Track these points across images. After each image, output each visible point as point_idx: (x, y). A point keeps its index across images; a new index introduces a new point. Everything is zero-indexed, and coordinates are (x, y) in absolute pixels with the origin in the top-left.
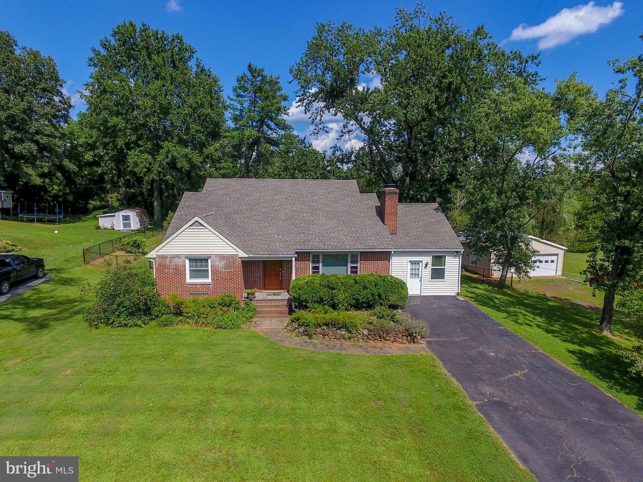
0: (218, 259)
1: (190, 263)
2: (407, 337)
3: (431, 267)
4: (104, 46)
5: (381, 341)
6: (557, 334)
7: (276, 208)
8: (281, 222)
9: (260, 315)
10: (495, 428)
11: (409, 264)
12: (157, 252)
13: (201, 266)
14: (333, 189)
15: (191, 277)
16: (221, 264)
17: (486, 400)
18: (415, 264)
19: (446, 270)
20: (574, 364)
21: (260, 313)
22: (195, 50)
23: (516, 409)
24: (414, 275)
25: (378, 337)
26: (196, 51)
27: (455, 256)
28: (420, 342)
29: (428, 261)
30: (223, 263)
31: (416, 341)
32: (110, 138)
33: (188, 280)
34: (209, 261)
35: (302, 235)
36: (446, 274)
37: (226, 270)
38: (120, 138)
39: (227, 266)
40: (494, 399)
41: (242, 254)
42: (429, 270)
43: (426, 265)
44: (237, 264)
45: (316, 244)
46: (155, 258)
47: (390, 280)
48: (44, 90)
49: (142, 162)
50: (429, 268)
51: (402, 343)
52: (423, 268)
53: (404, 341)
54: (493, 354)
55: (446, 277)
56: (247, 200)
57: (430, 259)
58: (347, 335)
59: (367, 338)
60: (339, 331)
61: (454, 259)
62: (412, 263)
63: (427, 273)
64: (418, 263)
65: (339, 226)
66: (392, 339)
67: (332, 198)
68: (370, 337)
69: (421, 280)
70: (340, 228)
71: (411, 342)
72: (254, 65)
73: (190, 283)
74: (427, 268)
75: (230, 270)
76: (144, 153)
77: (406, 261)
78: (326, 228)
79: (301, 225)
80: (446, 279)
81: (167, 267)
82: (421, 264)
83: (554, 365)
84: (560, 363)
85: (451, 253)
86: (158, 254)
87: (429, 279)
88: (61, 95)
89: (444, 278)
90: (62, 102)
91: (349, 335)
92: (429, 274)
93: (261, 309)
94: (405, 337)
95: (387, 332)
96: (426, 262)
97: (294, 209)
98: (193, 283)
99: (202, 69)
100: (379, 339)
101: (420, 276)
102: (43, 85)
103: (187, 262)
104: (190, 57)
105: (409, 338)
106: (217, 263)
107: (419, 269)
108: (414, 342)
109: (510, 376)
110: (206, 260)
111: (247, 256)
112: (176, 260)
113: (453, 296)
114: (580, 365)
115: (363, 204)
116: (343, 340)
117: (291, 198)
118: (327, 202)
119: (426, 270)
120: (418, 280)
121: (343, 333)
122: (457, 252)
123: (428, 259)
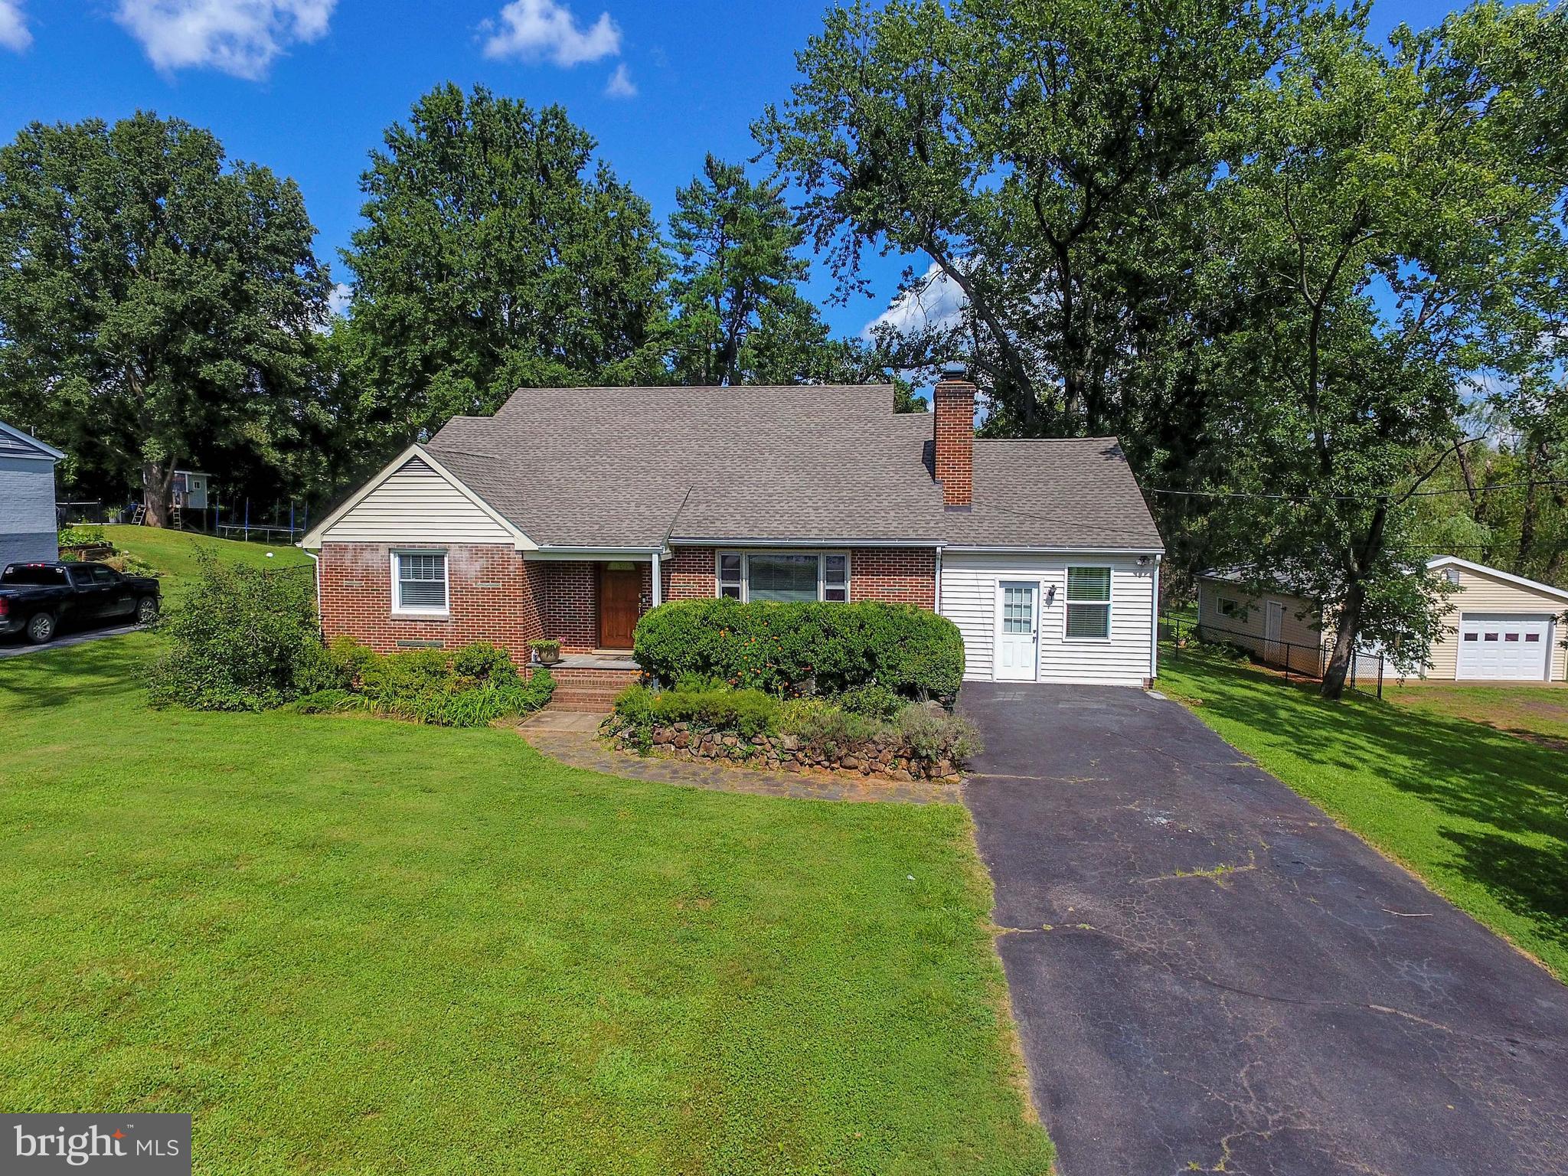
0: (466, 554)
1: (401, 563)
2: (909, 760)
3: (1066, 601)
4: (391, 142)
5: (833, 769)
6: (1437, 796)
7: (659, 447)
8: (659, 478)
9: (561, 705)
10: (1019, 1000)
11: (1001, 592)
12: (323, 534)
13: (428, 575)
14: (823, 407)
15: (405, 602)
16: (471, 569)
17: (1049, 928)
18: (1019, 591)
19: (1112, 611)
20: (1439, 864)
21: (562, 700)
22: (593, 142)
23: (1134, 958)
24: (1017, 622)
25: (822, 757)
26: (596, 144)
27: (1139, 571)
28: (950, 777)
29: (1057, 585)
30: (477, 566)
31: (933, 772)
32: (396, 347)
33: (397, 609)
34: (446, 559)
35: (702, 507)
36: (1111, 624)
37: (485, 585)
38: (413, 343)
39: (489, 574)
40: (1081, 926)
41: (524, 543)
42: (1060, 610)
43: (1051, 594)
44: (511, 568)
45: (731, 526)
46: (320, 550)
47: (910, 616)
48: (273, 249)
49: (456, 398)
50: (1060, 604)
51: (892, 778)
52: (1043, 603)
53: (898, 773)
54: (1164, 821)
55: (1111, 630)
56: (594, 430)
57: (1061, 578)
58: (741, 748)
59: (792, 759)
60: (718, 737)
61: (1137, 580)
62: (1010, 587)
63: (1053, 617)
64: (1027, 587)
65: (808, 487)
66: (864, 765)
67: (813, 425)
68: (800, 755)
69: (1036, 639)
70: (809, 492)
71: (919, 777)
72: (717, 159)
73: (399, 615)
74: (1054, 603)
75: (495, 585)
76: (462, 377)
77: (991, 583)
78: (771, 491)
79: (710, 484)
80: (1111, 637)
81: (349, 575)
82: (1035, 591)
83: (1362, 862)
84: (1389, 857)
85: (1125, 560)
86: (325, 539)
87: (1059, 635)
88: (311, 263)
89: (1105, 635)
90: (312, 278)
91: (745, 748)
92: (1059, 623)
93: (566, 690)
94: (904, 761)
95: (852, 744)
96: (1050, 585)
97: (707, 449)
98: (407, 616)
99: (611, 184)
100: (826, 764)
101: (1034, 627)
102: (271, 238)
103: (395, 562)
104: (582, 160)
105: (913, 763)
106: (463, 566)
107: (1030, 607)
108: (929, 777)
109: (1180, 874)
110: (440, 558)
111: (536, 548)
112: (367, 555)
113: (1135, 689)
114: (1464, 870)
115: (893, 437)
116: (728, 761)
117: (706, 426)
118: (797, 433)
119: (1051, 610)
120: (1029, 638)
121: (728, 741)
122: (1144, 558)
123: (1058, 578)
